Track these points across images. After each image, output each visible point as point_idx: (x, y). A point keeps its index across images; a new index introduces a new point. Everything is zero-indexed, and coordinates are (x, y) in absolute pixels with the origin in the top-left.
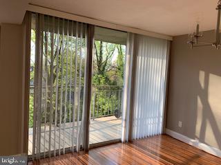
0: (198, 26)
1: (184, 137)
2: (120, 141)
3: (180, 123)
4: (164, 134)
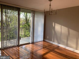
0: (44, 10)
1: (48, 41)
2: (30, 43)
3: (48, 37)
4: (44, 41)
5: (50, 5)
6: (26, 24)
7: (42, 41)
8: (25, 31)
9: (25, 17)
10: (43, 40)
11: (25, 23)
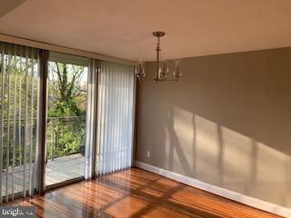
2: (83, 179)
3: (149, 153)
4: (134, 167)
5: (158, 50)
6: (62, 104)
7: (127, 169)
8: (56, 128)
9: (59, 73)
10: (130, 165)
11: (60, 96)
